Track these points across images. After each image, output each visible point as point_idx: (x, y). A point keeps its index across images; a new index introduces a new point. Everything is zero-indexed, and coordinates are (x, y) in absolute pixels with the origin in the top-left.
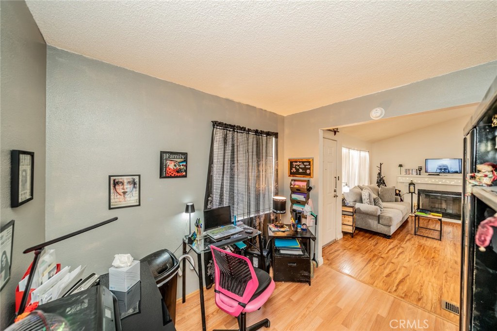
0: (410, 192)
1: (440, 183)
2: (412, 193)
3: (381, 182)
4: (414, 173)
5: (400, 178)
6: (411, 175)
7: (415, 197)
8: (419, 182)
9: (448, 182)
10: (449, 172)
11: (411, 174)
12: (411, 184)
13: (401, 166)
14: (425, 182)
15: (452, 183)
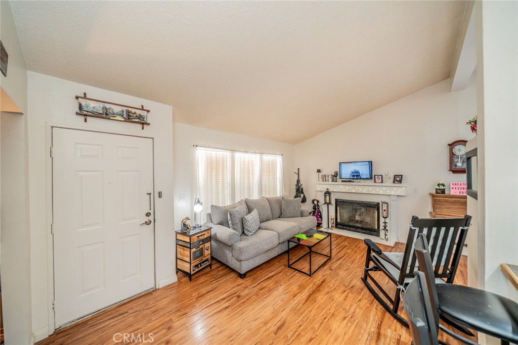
0: (325, 203)
1: (353, 191)
2: (328, 204)
3: (299, 191)
4: (330, 180)
5: (318, 185)
6: (327, 183)
7: (332, 208)
8: (335, 190)
9: (360, 190)
10: (361, 179)
11: (327, 181)
12: (328, 193)
13: (319, 171)
14: (341, 190)
15: (364, 191)
